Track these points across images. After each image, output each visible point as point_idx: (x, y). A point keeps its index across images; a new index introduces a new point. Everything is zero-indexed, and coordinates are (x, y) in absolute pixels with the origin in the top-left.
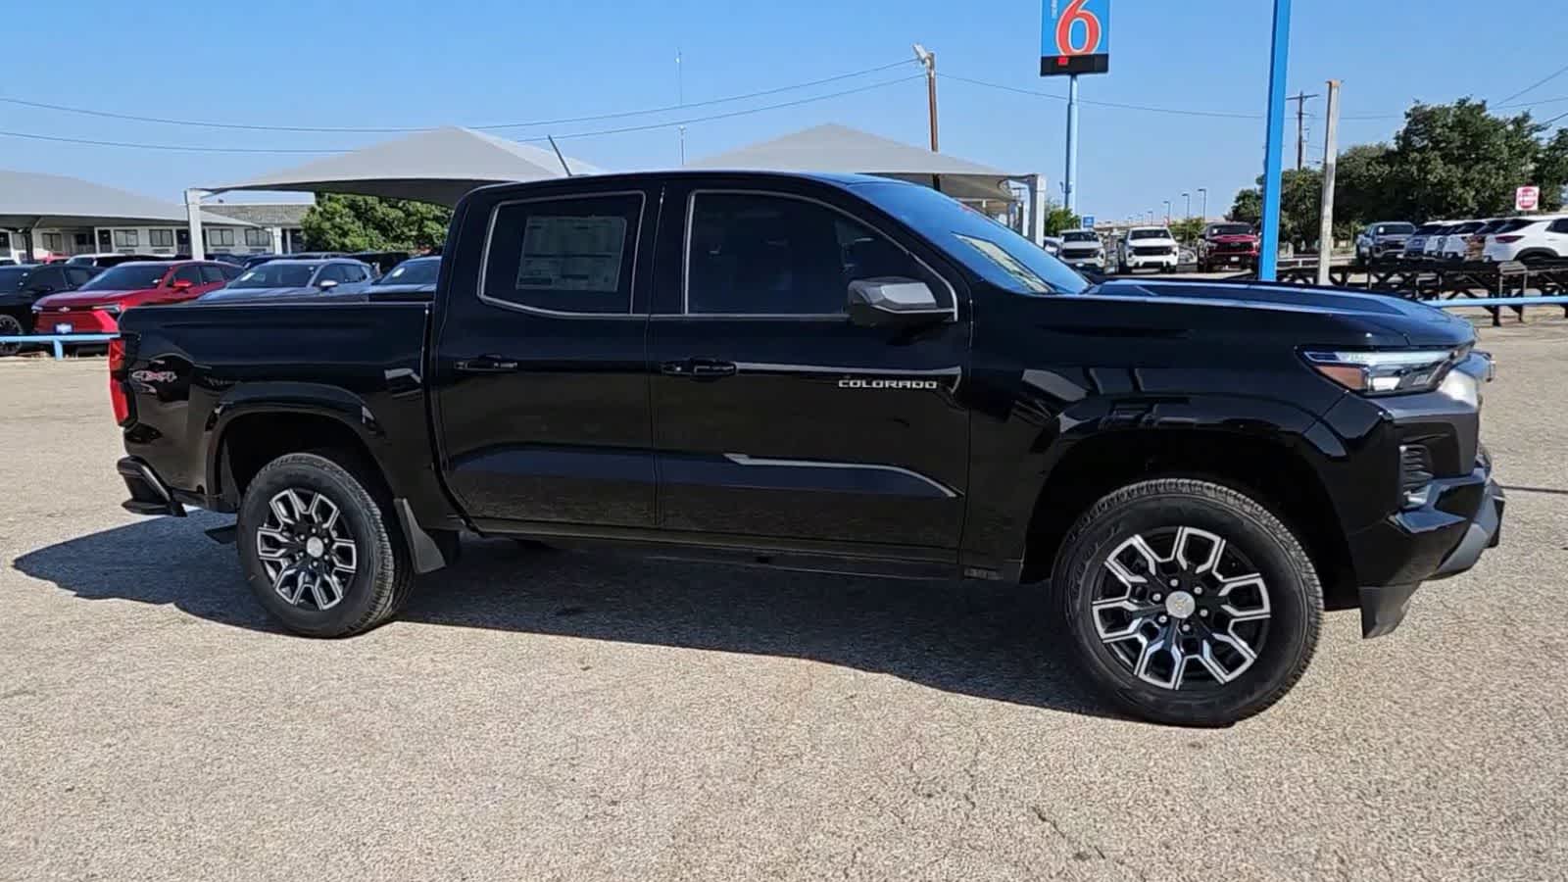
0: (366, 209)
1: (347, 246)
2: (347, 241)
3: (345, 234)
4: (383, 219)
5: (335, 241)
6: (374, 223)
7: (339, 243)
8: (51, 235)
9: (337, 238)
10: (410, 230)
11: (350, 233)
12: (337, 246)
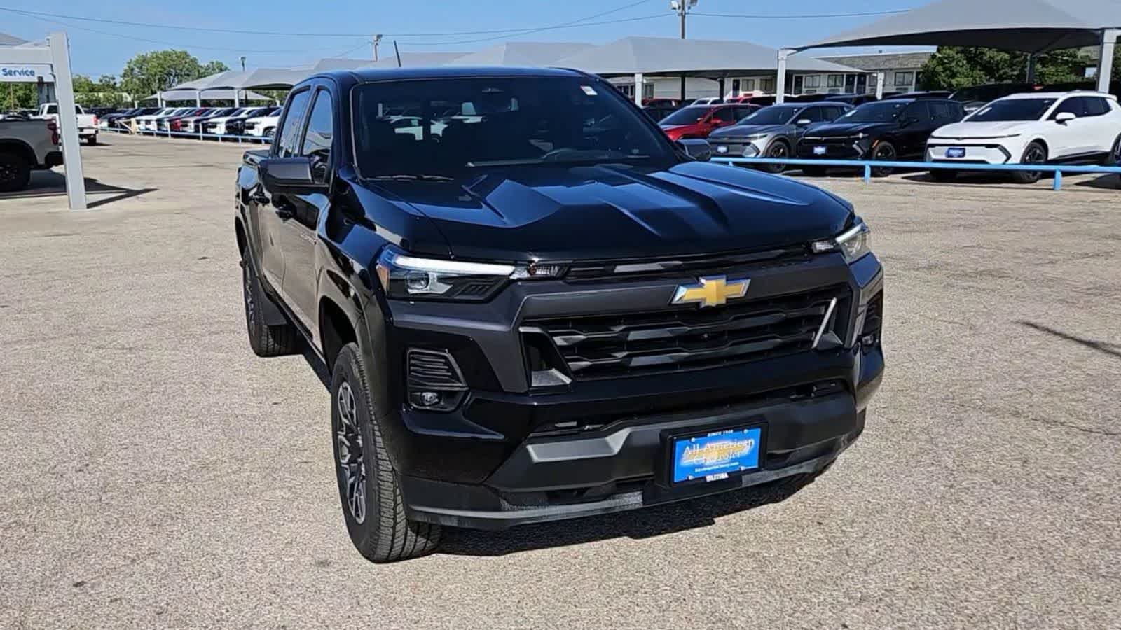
0: (975, 54)
1: (952, 86)
2: (954, 82)
3: (954, 75)
4: (989, 62)
5: (944, 81)
6: (981, 65)
7: (947, 83)
8: (766, 80)
9: (946, 79)
10: (1013, 70)
11: (958, 75)
12: (946, 86)
